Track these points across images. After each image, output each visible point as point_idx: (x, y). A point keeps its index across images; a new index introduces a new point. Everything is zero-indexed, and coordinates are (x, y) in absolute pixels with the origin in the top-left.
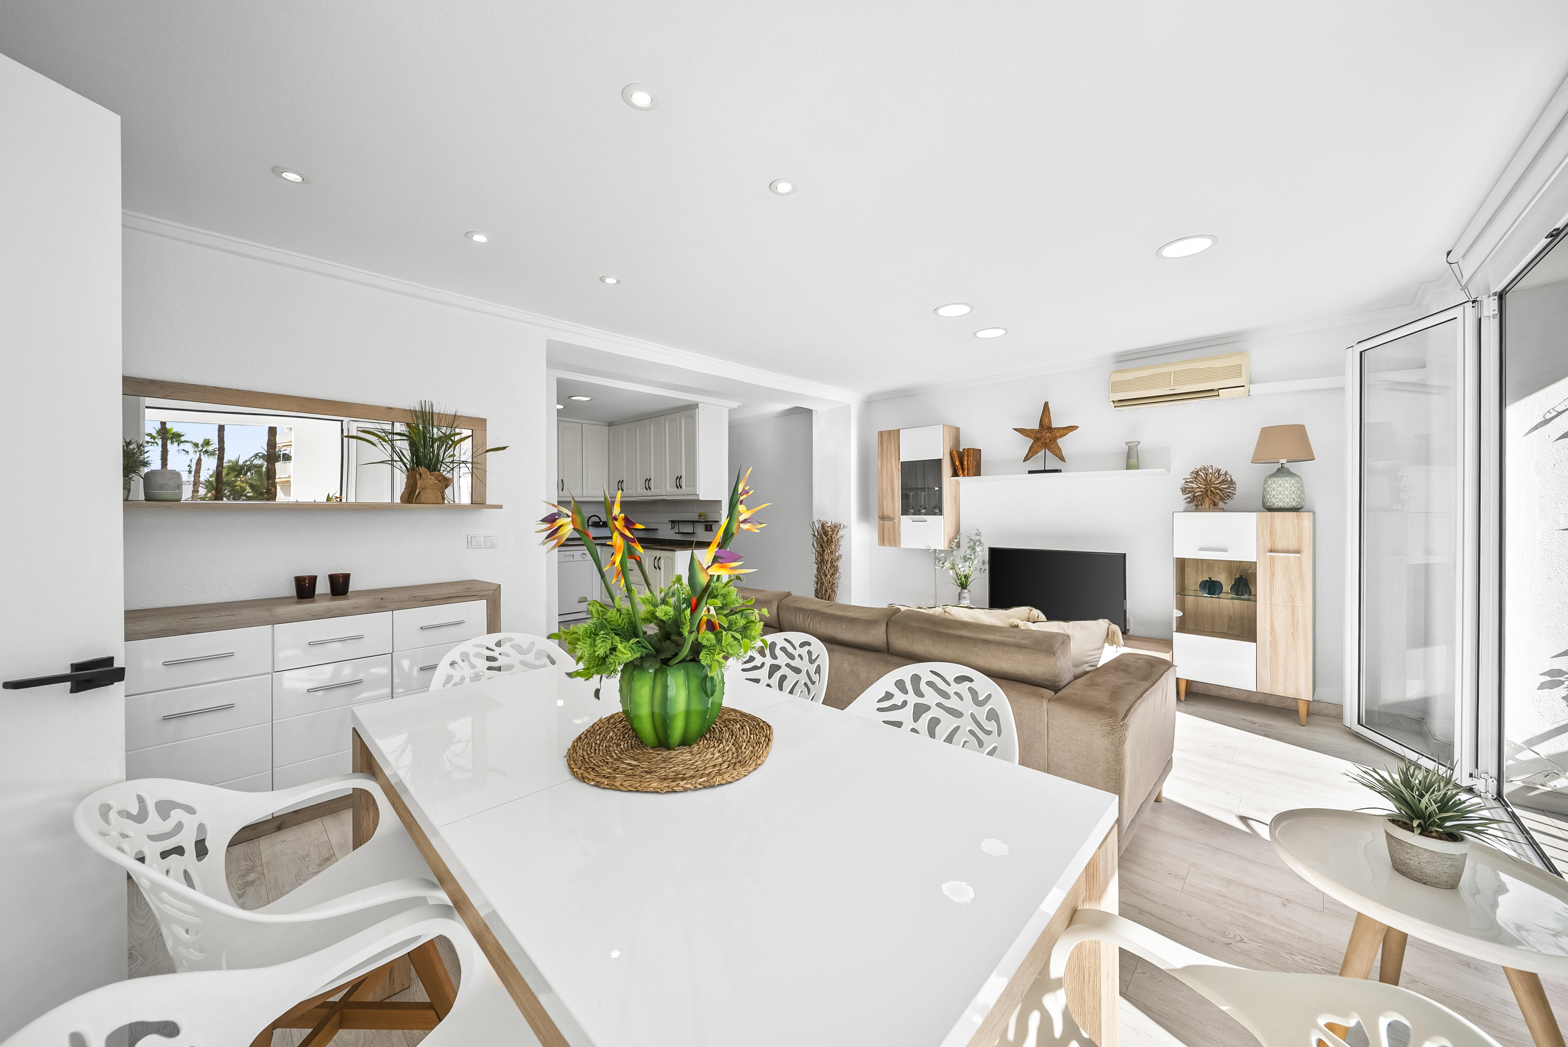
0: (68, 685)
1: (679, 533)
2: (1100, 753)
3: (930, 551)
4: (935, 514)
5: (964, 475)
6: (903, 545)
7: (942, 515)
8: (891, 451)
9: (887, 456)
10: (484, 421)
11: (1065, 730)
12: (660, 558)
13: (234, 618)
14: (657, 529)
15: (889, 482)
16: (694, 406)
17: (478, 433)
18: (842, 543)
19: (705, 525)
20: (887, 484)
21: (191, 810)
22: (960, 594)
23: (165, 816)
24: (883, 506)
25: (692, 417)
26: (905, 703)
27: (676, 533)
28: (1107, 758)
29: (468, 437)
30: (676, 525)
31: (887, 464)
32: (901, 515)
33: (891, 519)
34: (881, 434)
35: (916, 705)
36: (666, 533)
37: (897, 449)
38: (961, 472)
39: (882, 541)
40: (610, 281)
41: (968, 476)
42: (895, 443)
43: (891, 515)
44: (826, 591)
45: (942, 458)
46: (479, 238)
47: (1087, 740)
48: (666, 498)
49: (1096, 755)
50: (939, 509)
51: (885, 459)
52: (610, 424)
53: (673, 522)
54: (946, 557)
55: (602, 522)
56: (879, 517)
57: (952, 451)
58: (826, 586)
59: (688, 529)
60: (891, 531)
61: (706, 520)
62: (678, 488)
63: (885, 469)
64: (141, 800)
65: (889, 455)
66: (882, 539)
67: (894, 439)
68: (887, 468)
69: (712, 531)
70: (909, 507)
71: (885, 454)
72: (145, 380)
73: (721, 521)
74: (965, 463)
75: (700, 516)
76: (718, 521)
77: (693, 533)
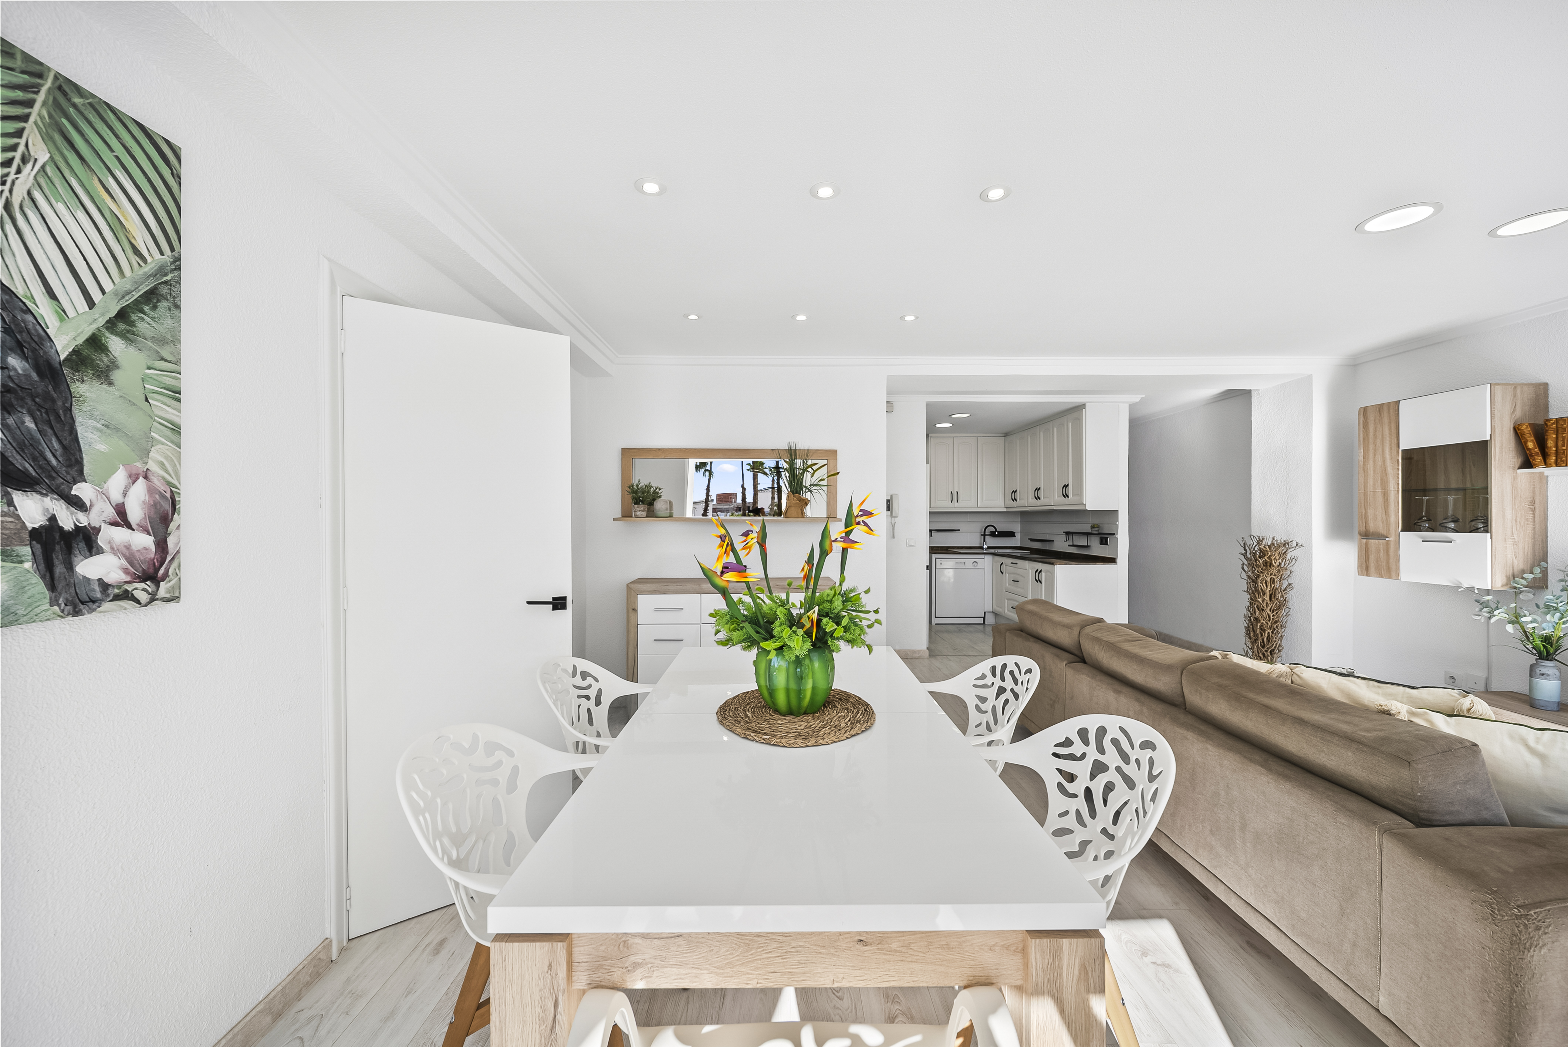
0: (551, 606)
1: (1073, 545)
2: (1469, 946)
3: (1459, 590)
4: (1476, 530)
5: (1547, 465)
6: (1406, 576)
7: (1487, 532)
8: (1382, 435)
9: (1375, 443)
10: (836, 451)
11: (1407, 886)
12: (1041, 571)
13: (683, 588)
14: (1053, 541)
15: (1379, 481)
16: (1080, 408)
17: (831, 462)
18: (1297, 569)
19: (1101, 538)
20: (1374, 484)
21: (597, 680)
22: (1532, 667)
23: (584, 679)
24: (1366, 517)
25: (1079, 419)
26: (1084, 756)
27: (1069, 546)
28: (1484, 960)
29: (825, 465)
30: (1071, 537)
31: (1375, 455)
32: (1403, 530)
33: (1382, 537)
34: (1364, 411)
35: (1096, 762)
36: (1061, 545)
37: (1394, 431)
38: (1539, 459)
39: (1365, 568)
40: (910, 318)
41: (1557, 464)
42: (1390, 422)
43: (1382, 530)
44: (1263, 630)
45: (1488, 438)
46: (801, 318)
47: (1447, 916)
48: (1054, 508)
49: (1462, 947)
50: (1483, 523)
51: (1371, 447)
52: (1006, 435)
53: (1067, 533)
54: (1498, 602)
55: (998, 532)
56: (1360, 534)
57: (1520, 425)
58: (1263, 623)
59: (1083, 542)
60: (1381, 555)
61: (1100, 532)
62: (1065, 497)
63: (1371, 462)
64: (575, 667)
65: (1378, 442)
66: (1364, 566)
67: (1390, 417)
68: (1374, 461)
69: (1107, 545)
70: (1421, 518)
71: (1371, 440)
72: (657, 449)
73: (1117, 534)
74: (1550, 443)
75: (1093, 527)
76: (1114, 534)
77: (1087, 547)
